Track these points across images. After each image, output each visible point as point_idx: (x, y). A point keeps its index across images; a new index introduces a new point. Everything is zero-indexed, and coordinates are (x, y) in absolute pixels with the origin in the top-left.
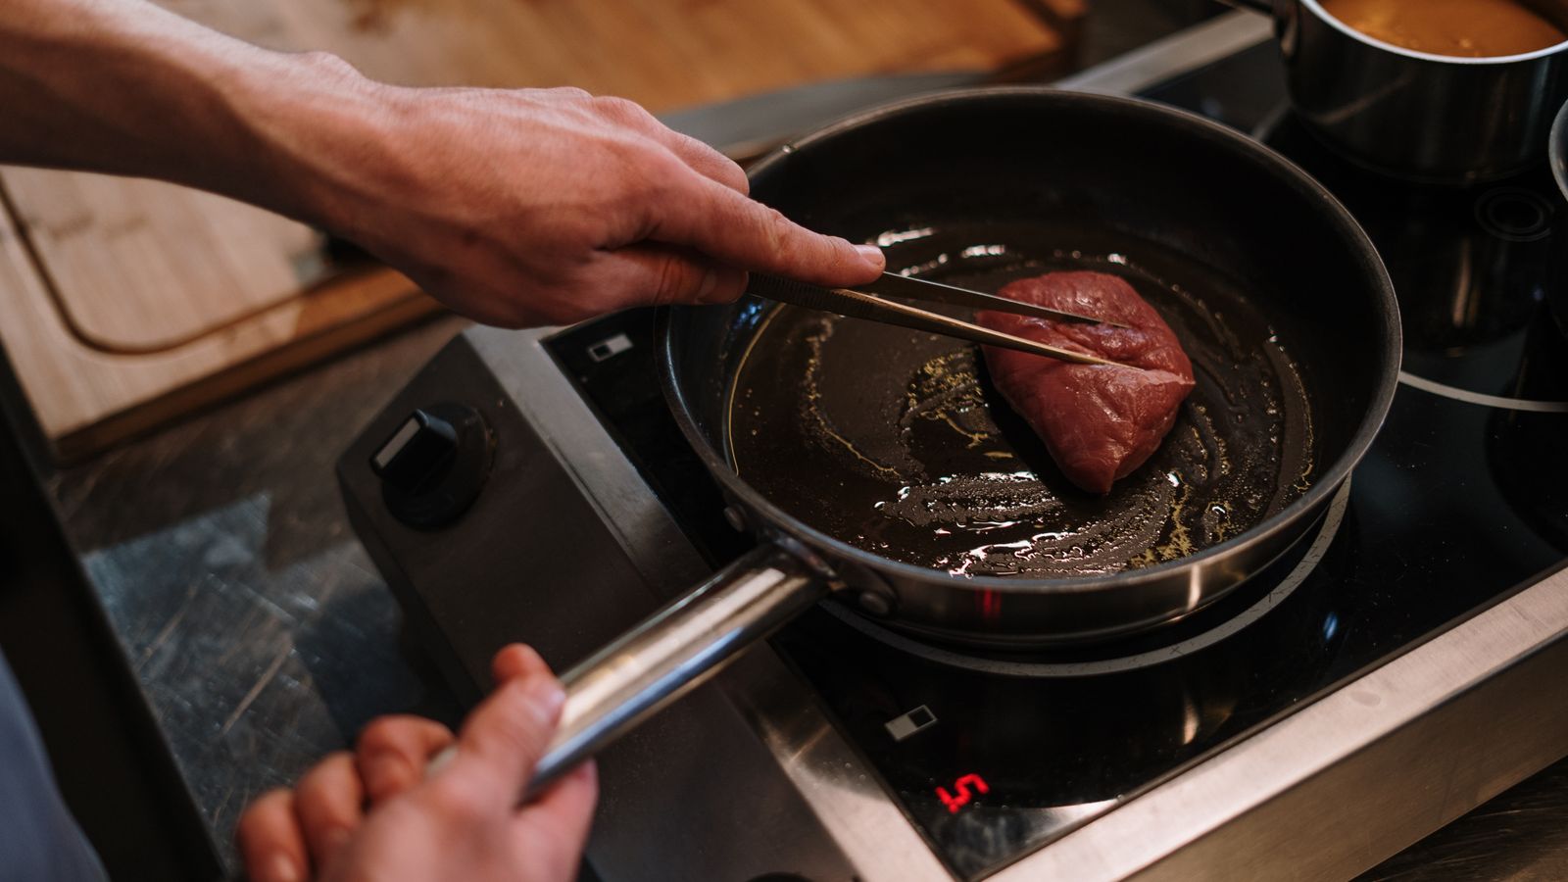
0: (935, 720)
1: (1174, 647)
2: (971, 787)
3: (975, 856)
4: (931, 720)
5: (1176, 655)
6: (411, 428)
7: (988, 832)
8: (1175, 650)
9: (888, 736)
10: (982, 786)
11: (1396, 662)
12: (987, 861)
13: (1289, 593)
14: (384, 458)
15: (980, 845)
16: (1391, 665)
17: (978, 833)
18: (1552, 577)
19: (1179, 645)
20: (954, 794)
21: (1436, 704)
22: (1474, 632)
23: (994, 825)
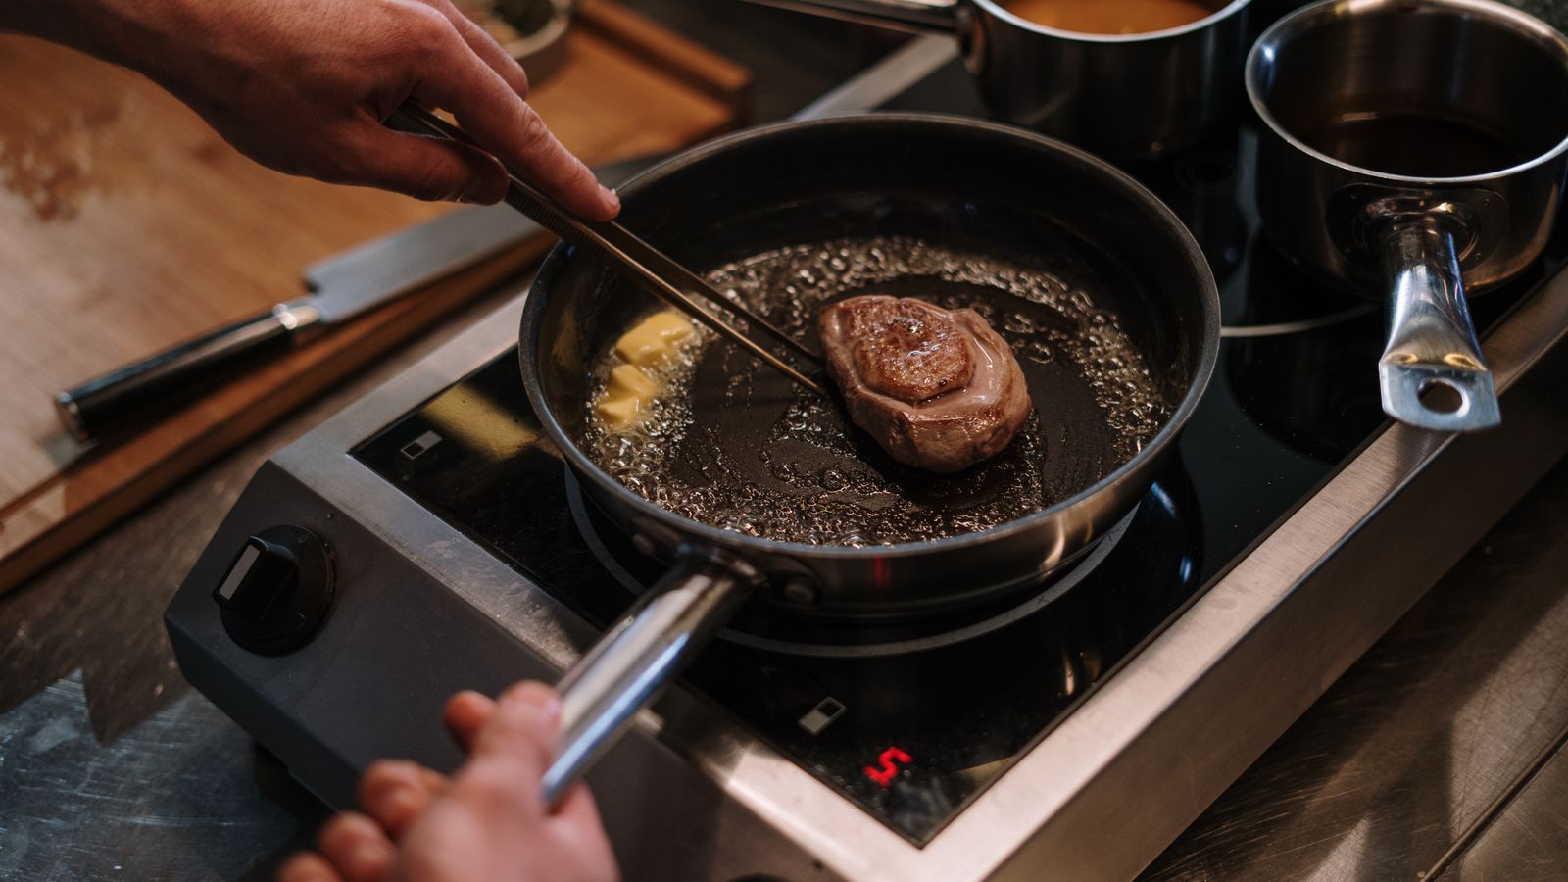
0: (843, 708)
1: (1040, 597)
2: (895, 760)
3: (921, 818)
4: (838, 709)
5: (1043, 604)
6: (251, 555)
7: (926, 795)
8: (1040, 600)
9: (804, 732)
10: (904, 757)
11: (1239, 567)
12: (933, 820)
13: (1125, 530)
14: (228, 590)
15: (922, 808)
16: (1235, 571)
17: (916, 797)
18: (1348, 467)
19: (1043, 594)
20: (882, 769)
21: (1286, 594)
22: (1298, 528)
23: (929, 786)
